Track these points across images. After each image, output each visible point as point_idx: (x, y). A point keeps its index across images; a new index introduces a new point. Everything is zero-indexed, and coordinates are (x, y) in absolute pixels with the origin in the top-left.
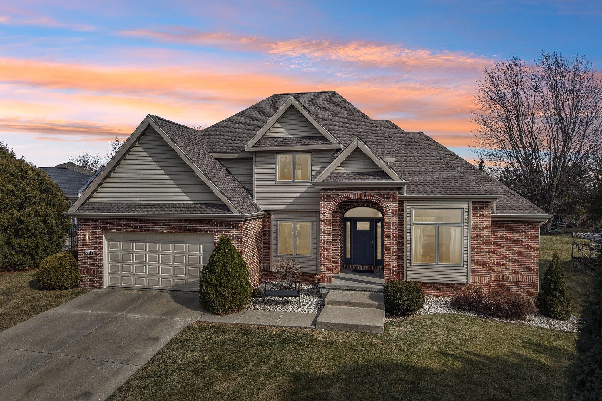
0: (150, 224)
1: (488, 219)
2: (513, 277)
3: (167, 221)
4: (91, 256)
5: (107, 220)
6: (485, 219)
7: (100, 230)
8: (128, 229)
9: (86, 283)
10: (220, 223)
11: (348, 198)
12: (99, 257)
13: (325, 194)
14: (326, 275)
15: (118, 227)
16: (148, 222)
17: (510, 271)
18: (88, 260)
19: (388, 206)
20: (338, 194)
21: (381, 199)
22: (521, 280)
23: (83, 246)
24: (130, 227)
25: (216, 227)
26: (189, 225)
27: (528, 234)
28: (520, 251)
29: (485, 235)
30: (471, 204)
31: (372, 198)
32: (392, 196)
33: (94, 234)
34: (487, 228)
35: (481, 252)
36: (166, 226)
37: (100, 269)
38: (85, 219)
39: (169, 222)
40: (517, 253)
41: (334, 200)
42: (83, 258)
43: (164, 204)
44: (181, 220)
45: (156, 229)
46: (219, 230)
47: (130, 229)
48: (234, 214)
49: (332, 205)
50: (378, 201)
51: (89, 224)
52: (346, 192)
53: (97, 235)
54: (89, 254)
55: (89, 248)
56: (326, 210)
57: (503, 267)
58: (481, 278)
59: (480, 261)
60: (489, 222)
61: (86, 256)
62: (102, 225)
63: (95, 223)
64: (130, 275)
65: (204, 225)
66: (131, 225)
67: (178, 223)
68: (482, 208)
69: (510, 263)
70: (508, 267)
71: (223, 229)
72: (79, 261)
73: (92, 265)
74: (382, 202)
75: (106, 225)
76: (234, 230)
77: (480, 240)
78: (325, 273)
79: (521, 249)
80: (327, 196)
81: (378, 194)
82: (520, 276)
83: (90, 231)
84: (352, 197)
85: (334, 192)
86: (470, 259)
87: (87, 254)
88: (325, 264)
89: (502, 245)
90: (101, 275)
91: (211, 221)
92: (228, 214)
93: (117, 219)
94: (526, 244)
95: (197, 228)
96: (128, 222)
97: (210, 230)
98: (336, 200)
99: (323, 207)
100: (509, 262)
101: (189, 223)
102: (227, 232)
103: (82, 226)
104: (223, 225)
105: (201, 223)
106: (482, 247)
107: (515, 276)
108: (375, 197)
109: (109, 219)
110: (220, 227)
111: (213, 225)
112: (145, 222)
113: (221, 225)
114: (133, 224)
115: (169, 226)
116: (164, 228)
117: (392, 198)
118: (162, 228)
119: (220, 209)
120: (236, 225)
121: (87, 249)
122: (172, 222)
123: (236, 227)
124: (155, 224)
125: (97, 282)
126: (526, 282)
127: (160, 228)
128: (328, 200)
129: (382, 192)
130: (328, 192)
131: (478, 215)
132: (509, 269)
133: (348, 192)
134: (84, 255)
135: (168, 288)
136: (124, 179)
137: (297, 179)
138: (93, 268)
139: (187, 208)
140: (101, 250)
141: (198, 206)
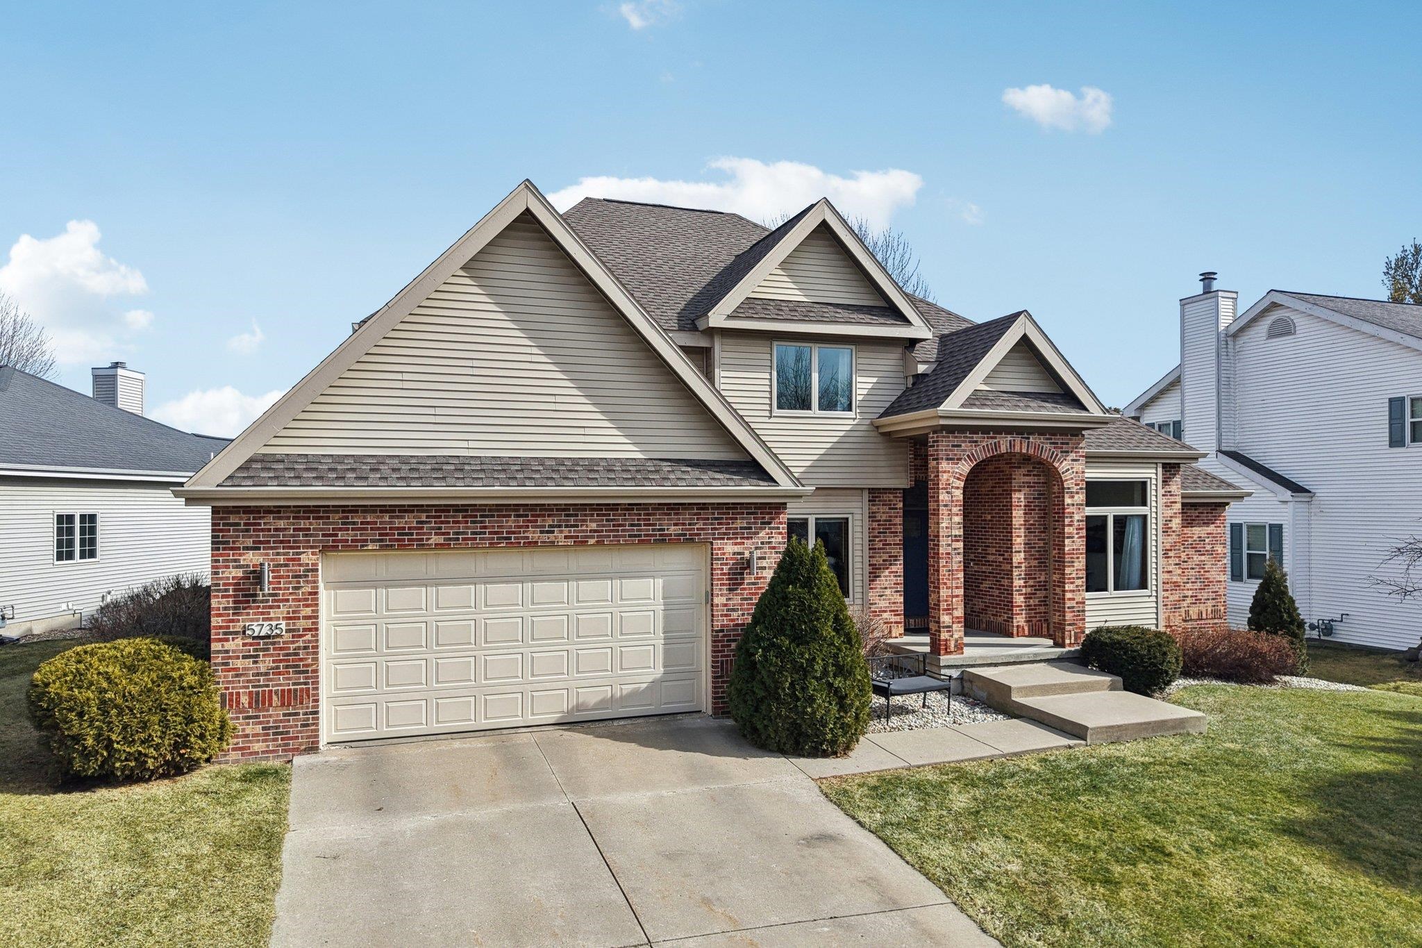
0: (511, 522)
1: (1179, 499)
2: (1194, 612)
3: (571, 511)
4: (274, 643)
5: (343, 512)
6: (1174, 499)
7: (312, 547)
8: (430, 542)
9: (250, 742)
10: (729, 514)
11: (996, 451)
12: (309, 642)
13: (949, 441)
14: (952, 636)
15: (387, 534)
16: (504, 516)
17: (1189, 600)
18: (257, 656)
19: (1068, 470)
20: (976, 442)
21: (1057, 455)
22: (1204, 616)
23: (235, 608)
24: (436, 534)
25: (719, 524)
26: (638, 520)
27: (1211, 528)
28: (1202, 561)
29: (1174, 532)
30: (1160, 470)
31: (1042, 451)
32: (1076, 448)
33: (286, 565)
34: (1176, 517)
35: (1169, 565)
36: (567, 526)
37: (310, 686)
38: (247, 510)
39: (577, 515)
40: (1198, 565)
41: (968, 456)
42: (234, 651)
43: (560, 461)
44: (614, 507)
45: (534, 535)
46: (725, 534)
47: (434, 539)
48: (779, 485)
49: (965, 468)
50: (1051, 457)
51: (263, 530)
52: (992, 438)
53: (300, 565)
54: (268, 637)
55: (262, 613)
56: (952, 479)
58: (1169, 616)
59: (1168, 583)
60: (1179, 506)
61: (251, 645)
62: (322, 529)
63: (294, 524)
64: (417, 696)
65: (683, 519)
66: (440, 528)
67: (604, 515)
68: (1168, 478)
69: (1189, 586)
71: (736, 528)
72: (216, 664)
73: (279, 674)
74: (1059, 460)
75: (340, 529)
76: (767, 530)
78: (949, 631)
79: (1203, 558)
80: (953, 446)
81: (1051, 443)
82: (1203, 608)
83: (267, 554)
84: (1003, 449)
85: (967, 437)
87: (254, 638)
88: (949, 609)
90: (313, 707)
91: (703, 507)
92: (763, 487)
93: (384, 509)
94: (1208, 547)
95: (664, 530)
96: (427, 517)
97: (700, 534)
98: (973, 455)
99: (945, 472)
100: (1188, 583)
101: (640, 515)
102: (748, 538)
103: (231, 537)
104: (736, 519)
105: (675, 514)
107: (1196, 610)
108: (1046, 450)
109: (354, 510)
110: (729, 524)
111: (708, 519)
112: (493, 516)
113: (731, 519)
114: (449, 522)
115: (577, 526)
116: (561, 532)
117: (1076, 452)
118: (553, 532)
119: (736, 473)
120: (773, 519)
121: (258, 620)
122: (585, 515)
123: (770, 523)
124: (529, 521)
125: (300, 732)
126: (1212, 618)
127: (548, 532)
128: (956, 455)
129: (1058, 439)
130: (956, 437)
131: (1166, 491)
132: (1187, 597)
133: (995, 438)
134: (239, 641)
135: (553, 718)
136: (406, 376)
137: (821, 408)
138: (283, 683)
139: (637, 471)
140: (314, 617)
141: (666, 467)
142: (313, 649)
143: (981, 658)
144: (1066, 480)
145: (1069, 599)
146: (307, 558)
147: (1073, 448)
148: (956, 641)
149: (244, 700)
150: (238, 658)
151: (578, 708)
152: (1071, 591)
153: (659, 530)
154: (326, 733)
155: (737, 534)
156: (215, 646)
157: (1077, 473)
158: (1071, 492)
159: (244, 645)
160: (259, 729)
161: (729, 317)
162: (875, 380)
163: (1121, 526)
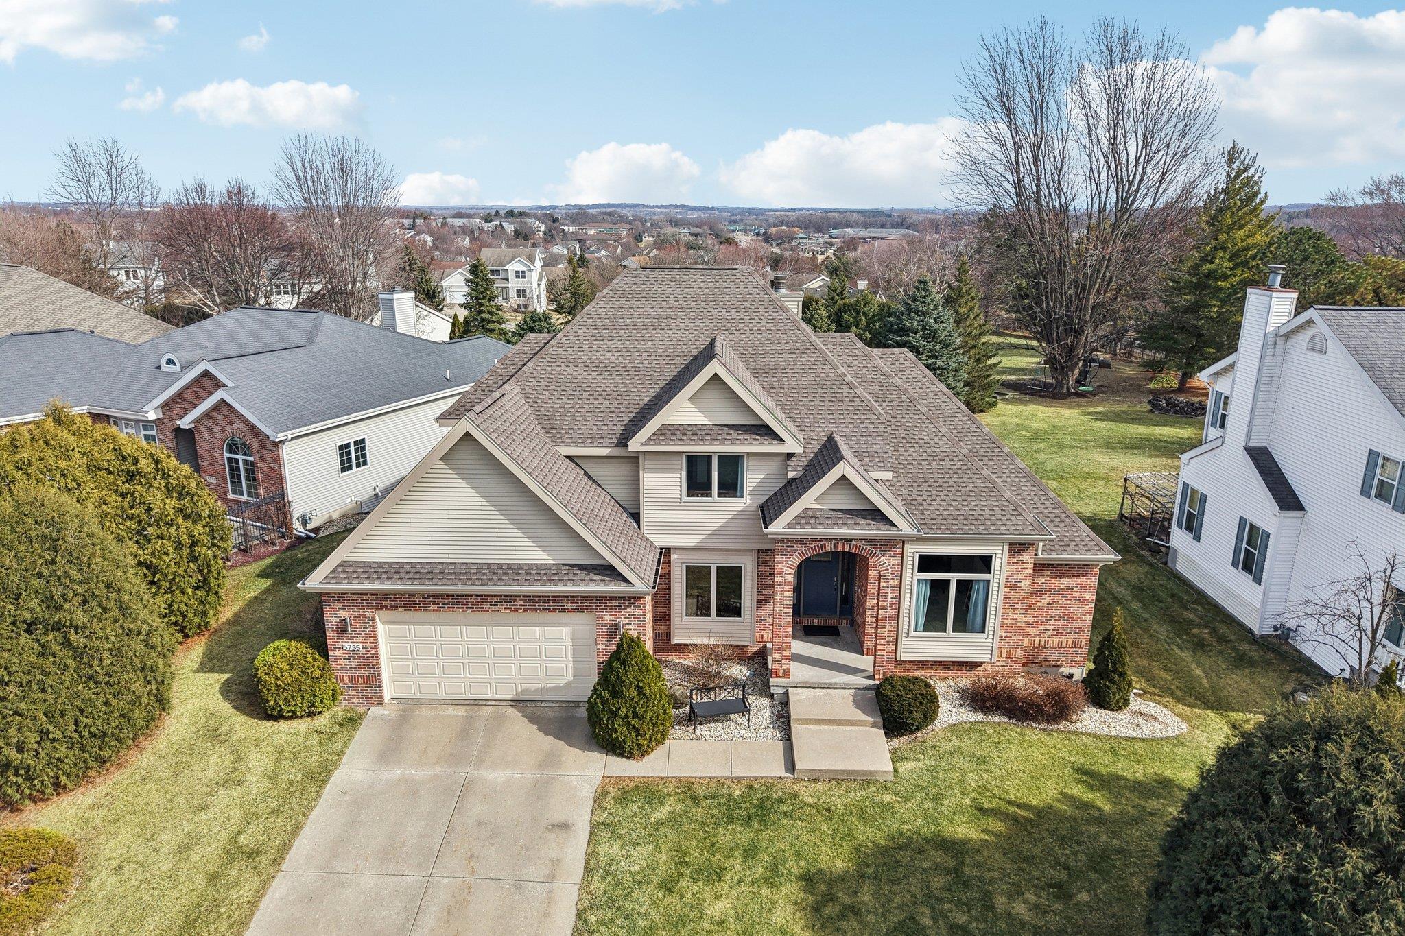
0: (471, 600)
1: (1030, 564)
2: (1054, 642)
4: (357, 654)
6: (1024, 566)
7: (371, 608)
8: (430, 607)
9: (351, 697)
11: (822, 550)
12: (374, 654)
13: (784, 544)
14: (782, 667)
15: (407, 604)
16: (468, 598)
17: (1050, 633)
18: (350, 659)
19: (886, 563)
20: (806, 545)
21: (875, 553)
22: (1064, 645)
23: (338, 636)
24: (433, 604)
25: (600, 603)
27: (1081, 580)
28: (1067, 604)
29: (1022, 590)
30: (1007, 548)
31: (862, 551)
32: (894, 548)
33: (359, 617)
34: (1026, 579)
35: (1014, 614)
36: (505, 603)
37: (376, 675)
39: (511, 599)
40: (1063, 607)
41: (799, 553)
42: (339, 656)
45: (485, 607)
46: (603, 610)
47: (432, 607)
48: (634, 586)
49: (796, 560)
50: (870, 555)
51: (346, 600)
52: (819, 542)
53: (366, 617)
54: (354, 650)
55: (351, 639)
56: (785, 568)
57: (1042, 628)
58: (1010, 651)
59: (1012, 627)
60: (1031, 570)
61: (347, 653)
62: (374, 600)
63: (360, 597)
65: (576, 601)
66: (435, 602)
67: (527, 599)
69: (1052, 622)
70: (1048, 627)
71: (611, 606)
72: (332, 661)
73: (361, 668)
74: (877, 556)
75: (383, 600)
76: (631, 607)
77: (1015, 597)
78: (781, 664)
79: (1069, 602)
80: (787, 548)
81: (871, 547)
82: (1064, 640)
83: (350, 611)
84: (828, 549)
85: (796, 544)
86: (999, 623)
87: (348, 650)
88: (781, 650)
89: (1044, 596)
90: (378, 684)
92: (623, 588)
94: (1076, 594)
95: (564, 606)
96: (428, 598)
97: (587, 609)
98: (803, 553)
99: (780, 563)
100: (1051, 620)
101: (550, 599)
102: (619, 612)
103: (332, 602)
104: (611, 600)
106: (1017, 606)
107: (1056, 640)
108: (865, 550)
111: (593, 600)
112: (462, 598)
113: (608, 603)
114: (440, 600)
115: (511, 603)
116: (500, 606)
117: (893, 551)
118: (496, 605)
120: (637, 601)
121: (349, 642)
123: (634, 603)
124: (485, 600)
125: (374, 695)
126: (1072, 647)
127: (493, 605)
128: (789, 553)
129: (878, 542)
130: (789, 544)
131: (1015, 560)
132: (1049, 630)
133: (822, 542)
134: (341, 652)
135: (509, 697)
136: (412, 520)
137: (720, 494)
138: (363, 673)
140: (375, 642)
141: (565, 570)
142: (377, 657)
143: (801, 683)
144: (883, 570)
145: (880, 650)
146: (369, 614)
147: (891, 548)
148: (786, 670)
149: (346, 679)
150: (341, 659)
151: (522, 692)
152: (883, 644)
153: (560, 606)
154: (387, 696)
155: (612, 609)
156: (330, 653)
157: (893, 565)
158: (887, 579)
159: (343, 653)
160: (354, 692)
161: (645, 443)
162: (762, 476)
163: (964, 587)
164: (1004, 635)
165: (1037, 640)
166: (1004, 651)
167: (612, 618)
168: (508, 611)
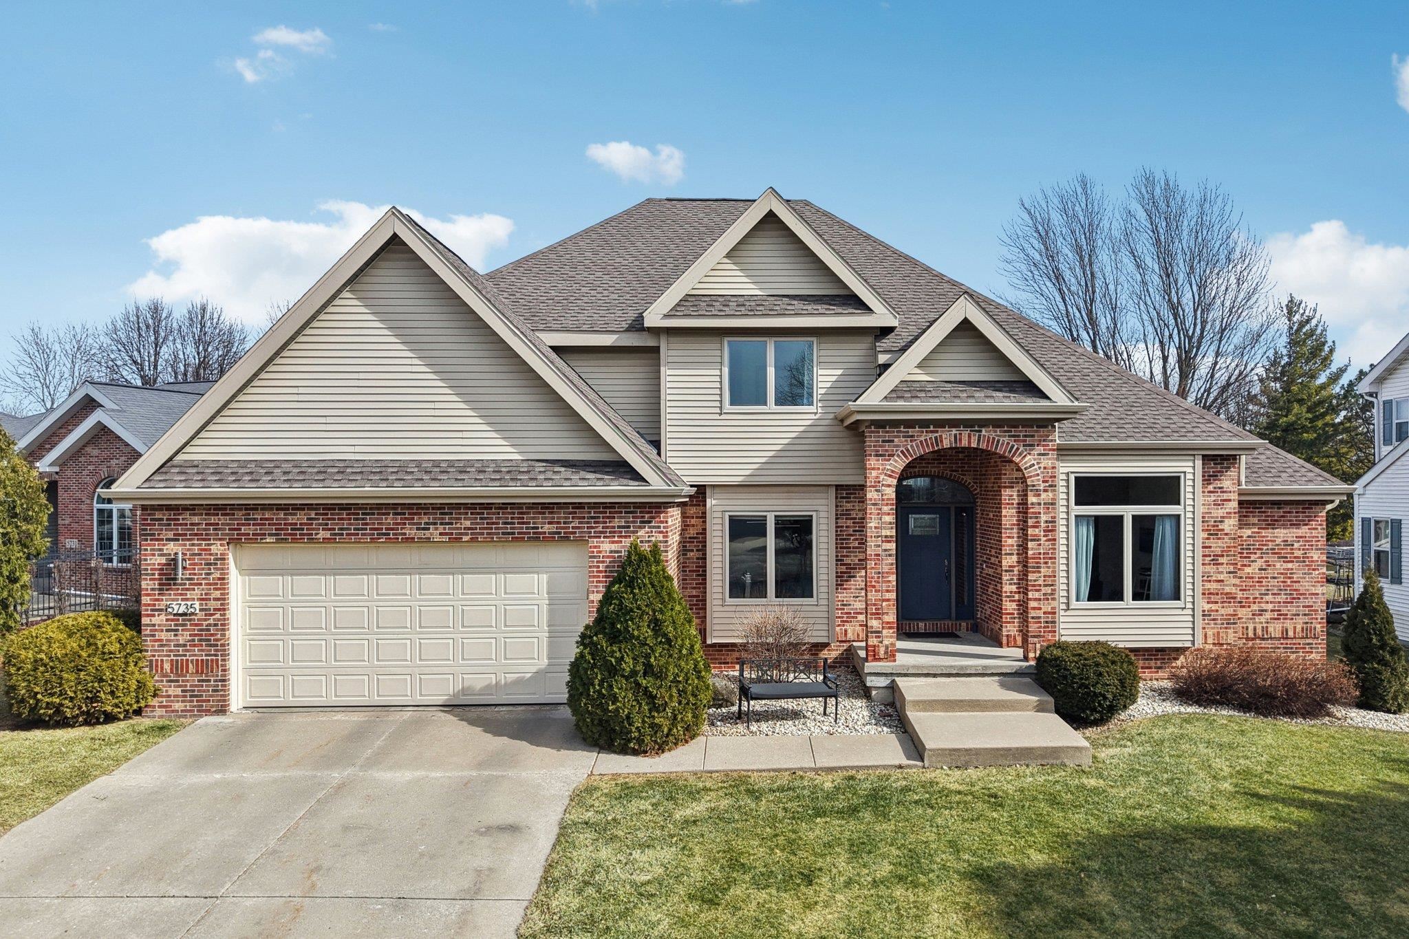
0: (390, 520)
1: (1234, 496)
2: (1275, 629)
3: (446, 510)
4: (190, 620)
5: (246, 509)
6: (1225, 496)
7: (220, 539)
8: (318, 536)
9: (172, 701)
10: (606, 513)
11: (937, 445)
12: (219, 620)
13: (879, 437)
14: (881, 642)
15: (282, 529)
16: (384, 514)
17: (1268, 615)
18: (177, 630)
19: (1033, 465)
20: (912, 436)
21: (1018, 449)
22: (1291, 634)
23: (160, 590)
24: (323, 529)
25: (595, 523)
26: (512, 518)
27: (1303, 531)
28: (1288, 569)
29: (1226, 534)
30: (1199, 463)
31: (997, 445)
32: (1044, 441)
33: (200, 555)
34: (1230, 518)
35: (1219, 573)
36: (441, 524)
37: (220, 658)
38: (169, 508)
39: (451, 514)
40: (1282, 574)
41: (902, 452)
42: (159, 625)
43: (436, 463)
44: (488, 506)
45: (410, 531)
46: (601, 532)
47: (322, 534)
48: (650, 485)
49: (898, 464)
50: (1010, 452)
51: (181, 525)
52: (932, 432)
53: (211, 555)
54: (185, 614)
55: (181, 595)
56: (882, 477)
57: (1255, 607)
58: (1218, 633)
59: (1217, 594)
60: (1235, 504)
61: (172, 620)
62: (228, 524)
63: (205, 520)
64: (317, 671)
65: (558, 518)
66: (327, 524)
67: (478, 514)
68: (1219, 472)
69: (1269, 598)
70: (1264, 606)
71: (614, 527)
72: (146, 635)
73: (195, 646)
74: (1020, 454)
75: (243, 525)
76: (647, 529)
77: (1217, 546)
78: (879, 637)
79: (1290, 565)
80: (883, 441)
81: (1009, 436)
82: (1289, 625)
83: (185, 545)
84: (946, 444)
85: (900, 432)
86: (1199, 590)
87: (175, 615)
88: (878, 614)
89: (1253, 557)
90: (222, 676)
91: (580, 506)
92: (633, 487)
93: (280, 508)
94: (1298, 553)
95: (538, 528)
96: (316, 514)
97: (575, 533)
98: (908, 450)
99: (873, 469)
100: (1267, 594)
101: (514, 513)
102: (626, 537)
103: (157, 530)
104: (614, 518)
105: (549, 513)
106: (1221, 560)
107: (1279, 627)
108: (1003, 444)
109: (255, 508)
110: (606, 522)
111: (584, 518)
112: (373, 514)
113: (608, 517)
114: (334, 519)
115: (452, 524)
116: (436, 529)
117: (1044, 446)
118: (429, 529)
119: (607, 473)
120: (654, 518)
121: (178, 600)
122: (460, 514)
123: (650, 522)
124: (406, 519)
125: (211, 696)
126: (1303, 638)
127: (424, 529)
128: (887, 451)
129: (1020, 431)
130: (887, 432)
131: (1211, 488)
132: (1266, 611)
133: (937, 432)
134: (163, 617)
135: (441, 700)
136: (301, 390)
137: (779, 402)
138: (198, 654)
139: (509, 472)
140: (223, 599)
141: (540, 467)
142: (223, 626)
143: (914, 667)
144: (1031, 477)
145: (1034, 608)
146: (217, 548)
147: (1040, 441)
148: (887, 647)
149: (167, 666)
150: (162, 631)
151: (464, 691)
152: (1035, 600)
153: (533, 528)
154: (237, 698)
155: (614, 532)
156: (145, 620)
157: (1045, 468)
158: (1037, 490)
159: (167, 620)
160: (179, 691)
161: (666, 316)
162: (840, 372)
163: (1144, 527)
164: (1207, 607)
165: (1251, 627)
166: (1210, 633)
167: (614, 547)
168: (446, 538)
